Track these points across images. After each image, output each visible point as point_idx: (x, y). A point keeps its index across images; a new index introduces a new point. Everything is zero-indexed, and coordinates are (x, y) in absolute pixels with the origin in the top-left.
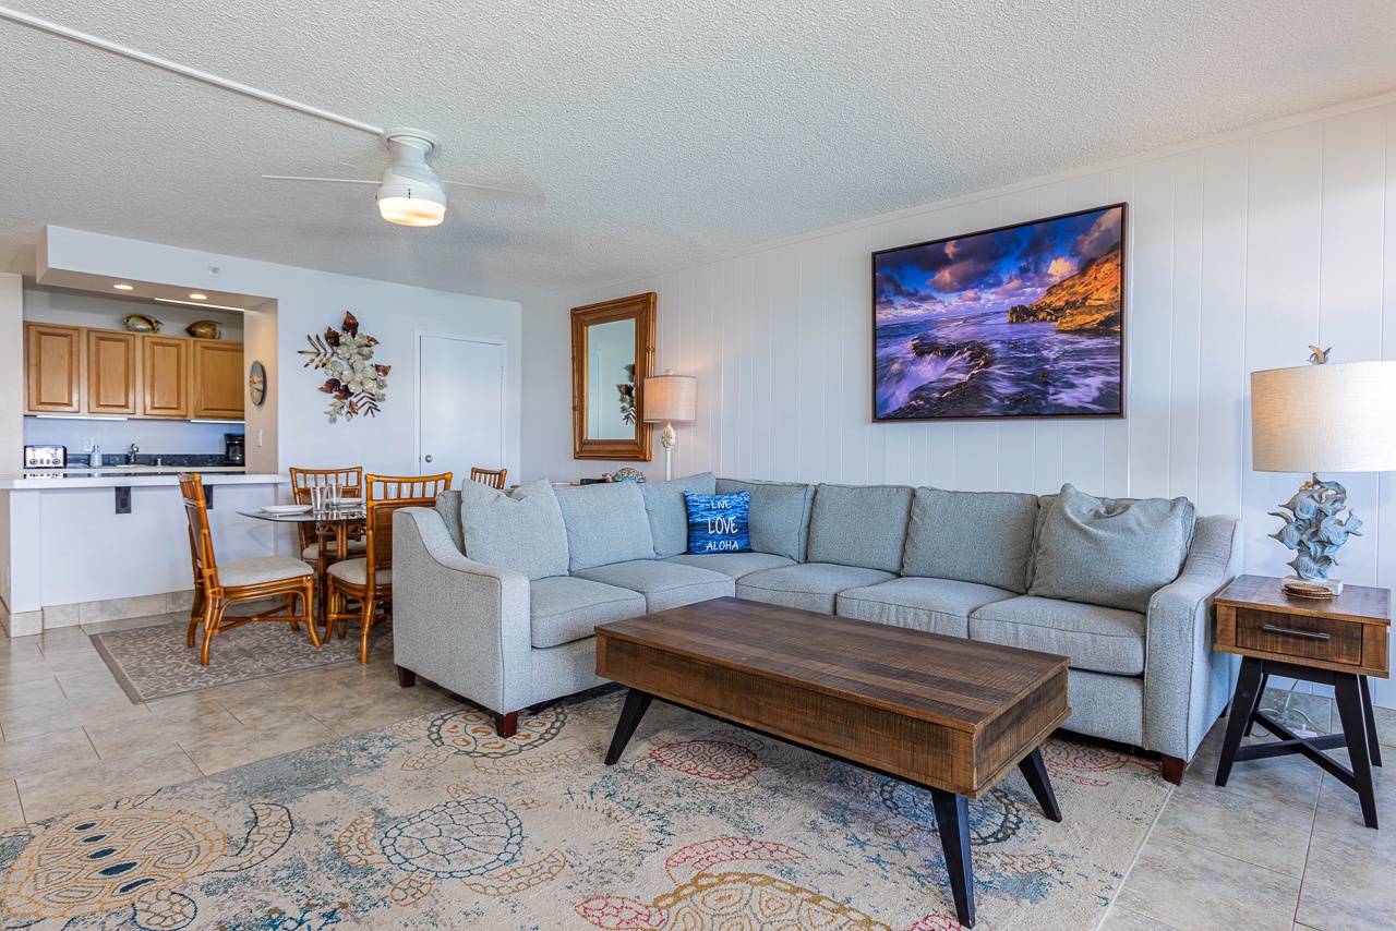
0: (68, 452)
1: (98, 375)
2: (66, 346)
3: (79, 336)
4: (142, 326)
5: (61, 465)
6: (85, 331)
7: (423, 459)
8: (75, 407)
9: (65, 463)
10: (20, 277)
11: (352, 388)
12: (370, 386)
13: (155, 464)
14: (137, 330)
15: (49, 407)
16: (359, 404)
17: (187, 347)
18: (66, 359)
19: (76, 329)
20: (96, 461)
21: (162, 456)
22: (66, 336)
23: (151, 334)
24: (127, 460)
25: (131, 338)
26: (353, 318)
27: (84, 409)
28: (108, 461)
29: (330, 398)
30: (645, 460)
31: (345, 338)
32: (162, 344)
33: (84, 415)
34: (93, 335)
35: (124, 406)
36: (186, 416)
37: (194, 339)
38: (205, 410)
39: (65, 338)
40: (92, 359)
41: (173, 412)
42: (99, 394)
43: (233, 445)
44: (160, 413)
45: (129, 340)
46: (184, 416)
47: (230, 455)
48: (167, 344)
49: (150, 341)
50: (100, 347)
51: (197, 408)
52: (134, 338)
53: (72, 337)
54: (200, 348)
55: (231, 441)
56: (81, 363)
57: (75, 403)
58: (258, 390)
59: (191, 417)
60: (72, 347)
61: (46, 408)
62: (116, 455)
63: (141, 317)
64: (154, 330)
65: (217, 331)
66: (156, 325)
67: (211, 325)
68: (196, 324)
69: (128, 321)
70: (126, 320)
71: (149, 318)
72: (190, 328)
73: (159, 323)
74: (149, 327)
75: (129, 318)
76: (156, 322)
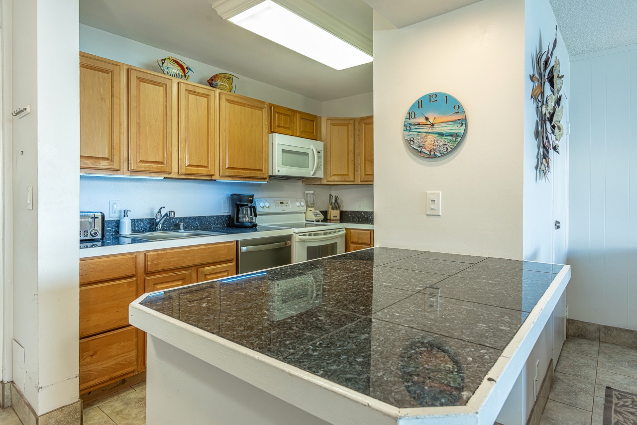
0: (106, 219)
1: (139, 124)
2: (108, 86)
3: (119, 74)
4: (175, 70)
5: (100, 237)
6: (125, 68)
8: (115, 165)
9: (103, 236)
17: (215, 99)
18: (107, 102)
19: (116, 64)
20: (126, 229)
22: (106, 72)
25: (168, 83)
27: (124, 166)
32: (194, 93)
33: (123, 173)
34: (133, 76)
35: (162, 163)
36: (214, 175)
37: (218, 91)
38: (229, 168)
39: (106, 75)
40: (133, 104)
41: (203, 171)
42: (138, 146)
43: (243, 205)
44: (193, 172)
45: (166, 85)
46: (211, 176)
47: (240, 216)
48: (198, 93)
49: (184, 88)
50: (139, 89)
51: (222, 166)
52: (170, 83)
53: (112, 74)
54: (223, 101)
55: (241, 201)
56: (122, 106)
57: (116, 158)
58: (442, 135)
59: (216, 177)
60: (112, 87)
61: (86, 164)
62: (142, 220)
63: (174, 61)
64: (185, 76)
65: (233, 85)
66: (186, 71)
67: (229, 78)
68: (217, 75)
69: (163, 63)
70: (160, 63)
71: (180, 62)
72: (212, 79)
73: (190, 69)
74: (180, 72)
75: (165, 60)
76: (187, 68)
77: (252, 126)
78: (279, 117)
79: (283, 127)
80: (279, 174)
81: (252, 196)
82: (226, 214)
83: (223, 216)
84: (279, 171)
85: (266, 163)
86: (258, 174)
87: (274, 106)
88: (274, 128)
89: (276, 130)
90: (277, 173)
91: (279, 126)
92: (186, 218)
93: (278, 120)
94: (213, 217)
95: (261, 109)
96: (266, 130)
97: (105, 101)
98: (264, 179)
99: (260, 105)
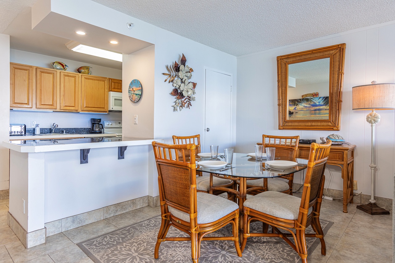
0: (27, 127)
1: (41, 90)
2: (27, 75)
3: (32, 70)
4: (59, 67)
5: (23, 134)
6: (35, 68)
7: (206, 130)
8: (30, 106)
9: (25, 133)
10: (9, 36)
11: (185, 93)
12: (190, 93)
13: (63, 132)
14: (57, 69)
15: (19, 105)
16: (185, 101)
17: (79, 77)
18: (27, 82)
19: (31, 67)
20: (38, 131)
21: (65, 129)
22: (27, 70)
23: (63, 71)
24: (50, 131)
25: (55, 73)
26: (185, 57)
27: (34, 106)
28: (43, 131)
29: (174, 98)
30: (339, 130)
31: (182, 67)
32: (68, 76)
33: (34, 109)
34: (38, 71)
35: (52, 105)
36: (78, 110)
37: (81, 74)
38: (86, 107)
39: (26, 71)
40: (38, 82)
41: (73, 108)
42: (41, 99)
43: (95, 123)
44: (67, 109)
45: (54, 73)
46: (77, 110)
47: (94, 128)
48: (70, 76)
49: (63, 74)
50: (41, 76)
51: (82, 106)
52: (56, 73)
53: (29, 71)
54: (83, 78)
55: (94, 122)
56: (33, 83)
57: (30, 103)
58: (136, 94)
59: (80, 111)
60: (29, 75)
61: (17, 106)
62: (46, 129)
63: (59, 63)
64: (64, 69)
65: (90, 71)
66: (65, 67)
67: (88, 68)
68: (81, 67)
69: (53, 64)
70: (52, 64)
71: (62, 63)
72: (79, 69)
73: (67, 66)
74: (62, 68)
75: (54, 63)
76: (65, 66)
77: (99, 89)
78: (114, 84)
79: (117, 88)
80: (112, 110)
81: (100, 120)
82: (89, 128)
83: (87, 128)
84: (112, 108)
85: (107, 105)
86: (102, 110)
87: (111, 79)
88: (111, 89)
89: (113, 90)
90: (111, 109)
91: (114, 88)
92: (68, 128)
93: (114, 85)
94: (82, 128)
95: (104, 81)
96: (106, 90)
97: (26, 81)
98: (106, 112)
99: (104, 79)
